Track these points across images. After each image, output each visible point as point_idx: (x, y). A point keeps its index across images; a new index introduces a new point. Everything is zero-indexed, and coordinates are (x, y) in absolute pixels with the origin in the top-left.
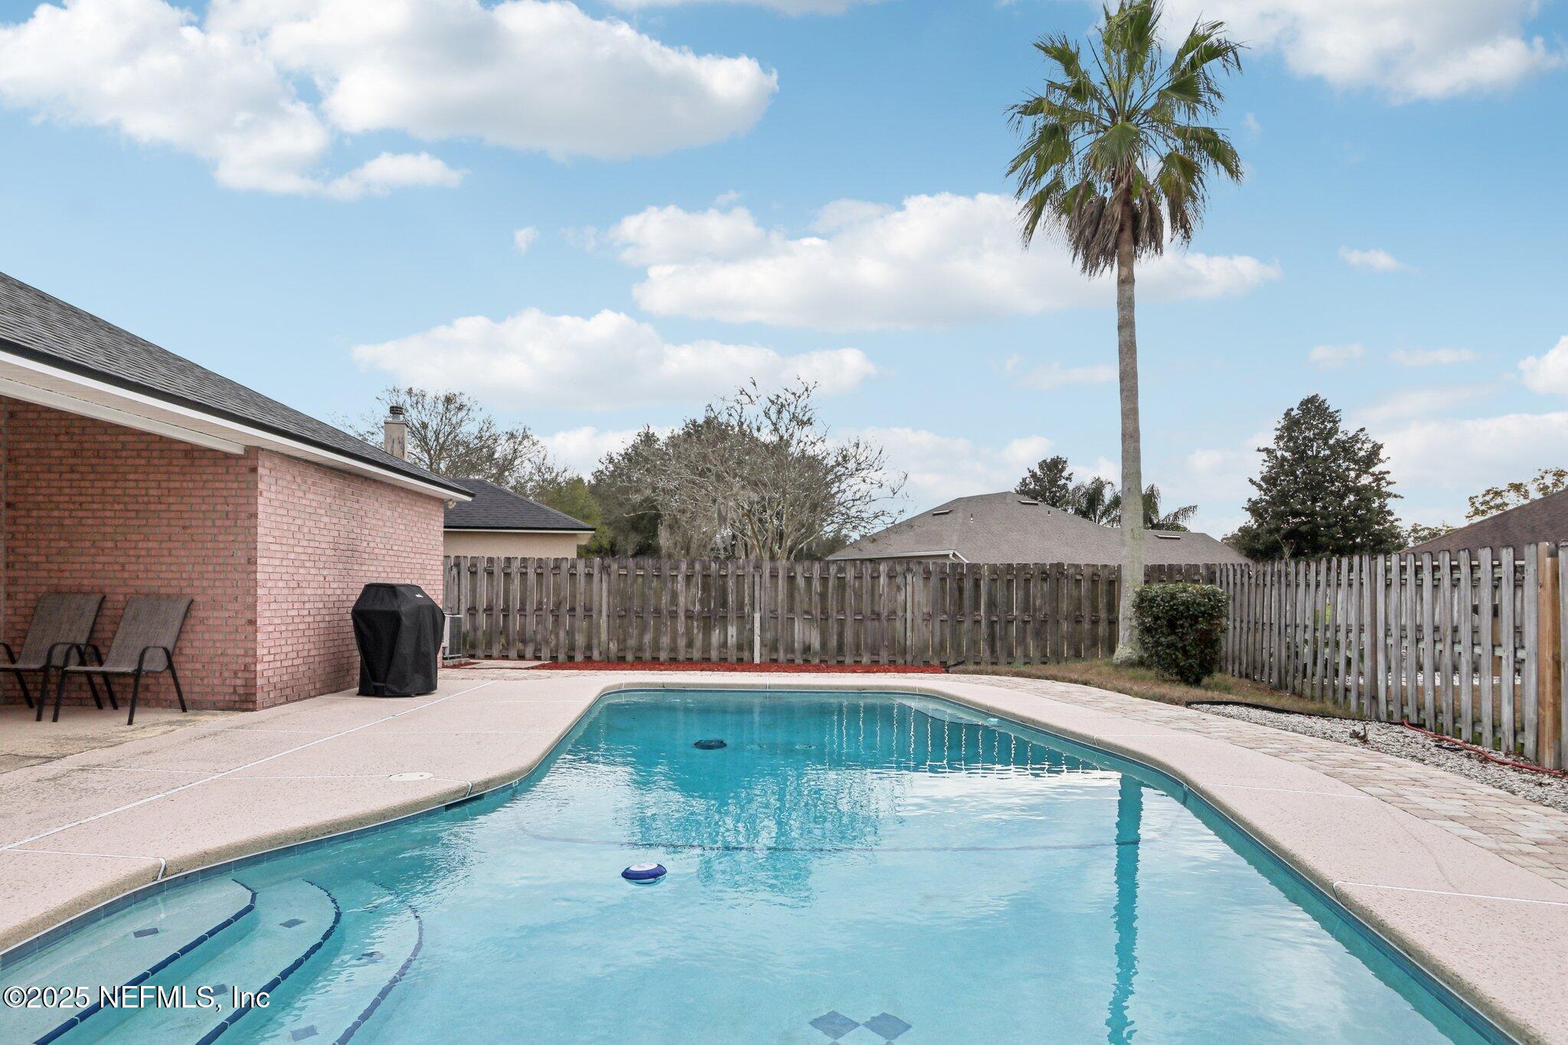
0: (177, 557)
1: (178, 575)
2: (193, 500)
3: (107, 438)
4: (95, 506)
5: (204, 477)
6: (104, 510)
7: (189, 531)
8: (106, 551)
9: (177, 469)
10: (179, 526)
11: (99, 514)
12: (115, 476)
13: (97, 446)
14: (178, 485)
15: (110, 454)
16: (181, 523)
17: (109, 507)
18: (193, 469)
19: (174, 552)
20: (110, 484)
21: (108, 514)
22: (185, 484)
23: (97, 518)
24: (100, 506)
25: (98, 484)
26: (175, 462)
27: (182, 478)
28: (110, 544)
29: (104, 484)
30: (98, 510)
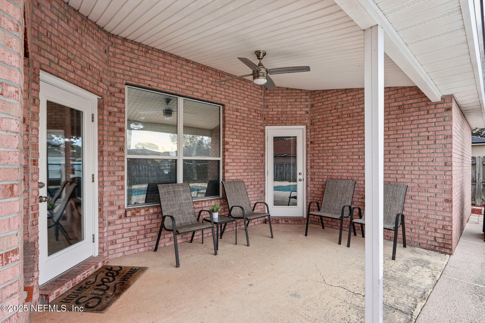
0: (394, 162)
1: (395, 172)
2: (404, 132)
3: (354, 107)
4: (349, 140)
5: (412, 118)
6: (353, 141)
7: (402, 148)
8: (354, 160)
9: (394, 116)
10: (395, 146)
11: (350, 143)
12: (358, 125)
13: (349, 112)
14: (394, 124)
15: (356, 114)
16: (396, 144)
17: (356, 139)
18: (404, 115)
19: (392, 160)
20: (356, 129)
21: (354, 143)
22: (399, 124)
23: (349, 145)
24: (351, 140)
25: (350, 129)
26: (392, 113)
27: (396, 120)
28: (356, 157)
29: (353, 129)
30: (350, 141)
